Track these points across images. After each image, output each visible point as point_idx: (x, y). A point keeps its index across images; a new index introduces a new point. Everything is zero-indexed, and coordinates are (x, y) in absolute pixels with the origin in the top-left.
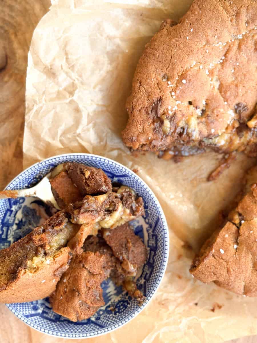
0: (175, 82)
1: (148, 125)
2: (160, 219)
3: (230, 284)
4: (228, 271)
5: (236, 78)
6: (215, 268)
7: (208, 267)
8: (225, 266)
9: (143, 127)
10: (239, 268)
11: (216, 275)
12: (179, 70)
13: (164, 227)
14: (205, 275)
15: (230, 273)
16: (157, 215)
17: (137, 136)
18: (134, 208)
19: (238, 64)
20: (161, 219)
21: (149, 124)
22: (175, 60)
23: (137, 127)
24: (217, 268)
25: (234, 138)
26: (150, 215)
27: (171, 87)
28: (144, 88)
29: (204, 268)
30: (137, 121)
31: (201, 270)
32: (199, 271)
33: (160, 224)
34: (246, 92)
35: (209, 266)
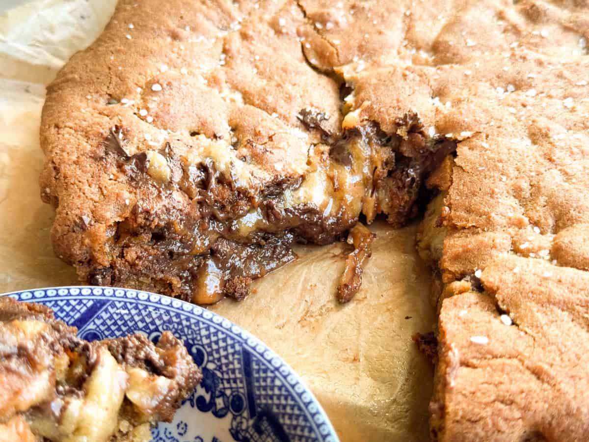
0: (139, 96)
1: (110, 179)
2: (251, 351)
3: (574, 405)
4: (538, 374)
5: (270, 78)
6: (496, 385)
7: (474, 393)
8: (518, 368)
9: (100, 188)
10: (562, 353)
11: (513, 406)
12: (135, 78)
13: (273, 362)
14: (482, 423)
15: (548, 375)
16: (238, 348)
17: (93, 212)
18: (155, 357)
19: (257, 58)
20: (254, 348)
21: (112, 177)
22: (120, 68)
23: (84, 193)
24: (501, 383)
25: (336, 172)
26: (219, 374)
27: (133, 105)
28: (71, 128)
29: (464, 405)
30: (77, 182)
31: (461, 413)
32: (458, 421)
33: (258, 362)
34: (306, 91)
35: (473, 389)
